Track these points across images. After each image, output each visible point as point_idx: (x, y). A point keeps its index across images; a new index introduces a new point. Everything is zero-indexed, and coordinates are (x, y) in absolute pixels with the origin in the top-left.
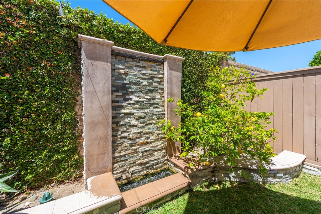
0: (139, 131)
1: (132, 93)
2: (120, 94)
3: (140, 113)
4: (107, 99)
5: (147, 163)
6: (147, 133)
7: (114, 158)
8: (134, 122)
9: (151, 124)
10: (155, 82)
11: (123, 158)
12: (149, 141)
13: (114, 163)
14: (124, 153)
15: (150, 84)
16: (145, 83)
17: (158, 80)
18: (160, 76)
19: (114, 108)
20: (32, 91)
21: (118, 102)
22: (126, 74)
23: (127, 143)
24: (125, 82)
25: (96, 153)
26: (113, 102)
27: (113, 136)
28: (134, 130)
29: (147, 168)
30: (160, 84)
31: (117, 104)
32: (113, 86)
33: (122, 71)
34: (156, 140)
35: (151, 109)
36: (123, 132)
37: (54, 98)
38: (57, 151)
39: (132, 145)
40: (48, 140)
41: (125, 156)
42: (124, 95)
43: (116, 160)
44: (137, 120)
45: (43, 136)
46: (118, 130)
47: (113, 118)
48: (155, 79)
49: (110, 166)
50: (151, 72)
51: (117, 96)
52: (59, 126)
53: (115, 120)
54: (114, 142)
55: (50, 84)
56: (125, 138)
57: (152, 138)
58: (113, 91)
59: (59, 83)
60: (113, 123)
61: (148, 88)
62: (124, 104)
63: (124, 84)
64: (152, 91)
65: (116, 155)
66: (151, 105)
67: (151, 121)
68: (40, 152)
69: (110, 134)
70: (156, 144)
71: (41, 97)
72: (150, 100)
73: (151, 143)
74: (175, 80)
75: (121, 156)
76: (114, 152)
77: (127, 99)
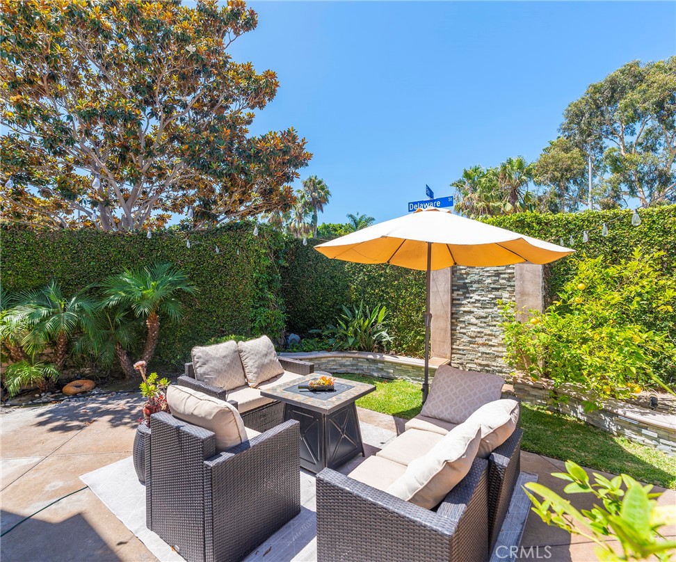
0: (479, 330)
1: (474, 291)
2: (461, 293)
3: (482, 313)
4: (447, 298)
5: (488, 366)
6: (489, 335)
7: (452, 349)
8: (474, 321)
9: (495, 326)
10: (503, 279)
11: (461, 352)
12: (490, 343)
13: (452, 353)
15: (495, 282)
16: (489, 281)
17: (506, 276)
18: (509, 271)
19: (453, 305)
20: (407, 290)
21: (459, 300)
22: (467, 274)
23: (466, 339)
24: (466, 281)
25: (438, 339)
26: (453, 300)
27: (452, 330)
28: (473, 328)
30: (509, 281)
31: (457, 302)
32: (452, 286)
33: (463, 272)
34: (500, 345)
35: (496, 309)
36: (461, 328)
37: (418, 295)
38: (418, 333)
39: (470, 343)
40: (414, 324)
41: (464, 350)
42: (464, 293)
43: (454, 351)
44: (477, 318)
45: (412, 321)
46: (457, 326)
47: (452, 314)
48: (502, 276)
49: (449, 354)
50: (496, 268)
51: (458, 295)
52: (420, 316)
53: (454, 316)
54: (452, 335)
55: (416, 285)
56: (464, 334)
57: (494, 341)
58: (453, 291)
60: (452, 318)
61: (492, 286)
63: (465, 283)
64: (497, 289)
65: (454, 347)
66: (496, 304)
67: (495, 323)
68: (410, 332)
69: (449, 326)
70: (500, 349)
71: (411, 294)
72: (493, 299)
73: (494, 346)
74: (528, 276)
75: (459, 350)
76: (452, 344)
77: (468, 298)
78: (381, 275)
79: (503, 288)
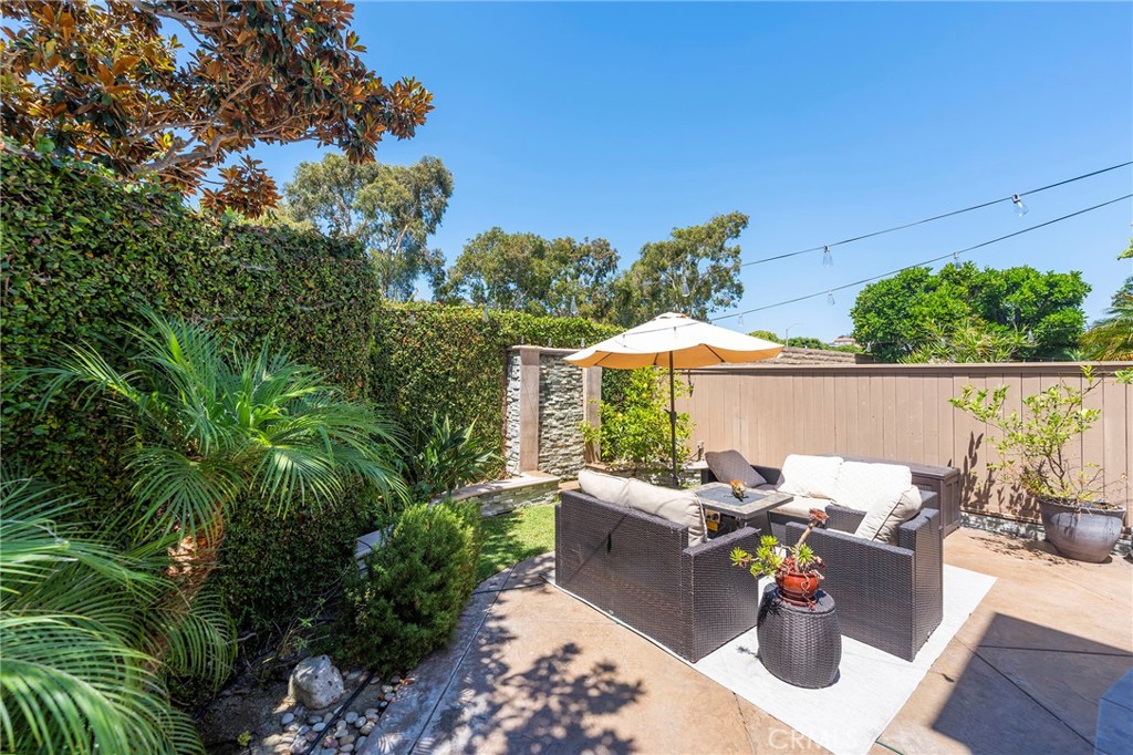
0: (560, 432)
1: (553, 393)
3: (559, 414)
4: (536, 401)
5: (566, 467)
6: (566, 436)
7: (539, 457)
8: (555, 423)
9: (570, 426)
10: (574, 379)
11: (546, 459)
12: (568, 443)
13: (539, 463)
14: (546, 454)
15: (569, 382)
16: (564, 381)
17: (577, 376)
18: (579, 372)
19: (540, 409)
20: (478, 394)
21: (543, 402)
22: (548, 374)
23: (549, 444)
24: (548, 382)
25: (527, 450)
26: (540, 403)
27: (539, 436)
28: (555, 431)
29: (567, 472)
30: (578, 382)
31: (542, 405)
32: (540, 387)
33: (546, 371)
34: (575, 443)
35: (570, 409)
36: (546, 433)
37: (490, 401)
39: (553, 447)
41: (547, 457)
42: (546, 395)
43: (541, 459)
44: (557, 420)
45: (482, 434)
46: (542, 431)
47: (539, 419)
48: (574, 376)
49: (536, 465)
50: (570, 369)
51: (543, 397)
52: (492, 426)
53: (541, 420)
54: (539, 442)
55: (489, 387)
56: (548, 438)
57: (571, 441)
58: (540, 392)
59: (494, 386)
60: (539, 423)
61: (567, 386)
62: (546, 404)
63: (546, 384)
64: (570, 390)
65: (541, 455)
66: (571, 405)
67: (570, 423)
69: (537, 433)
70: (574, 447)
71: (483, 399)
72: (569, 399)
73: (569, 446)
74: (594, 376)
75: (545, 457)
76: (539, 452)
77: (550, 399)
78: (448, 374)
79: (574, 388)
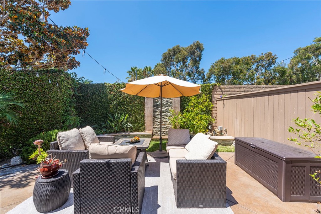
0: (162, 120)
1: (160, 107)
2: (156, 108)
3: (162, 114)
4: (151, 110)
5: (165, 132)
6: (165, 121)
7: (153, 127)
8: (160, 117)
9: (167, 118)
10: (169, 103)
11: (156, 128)
12: (165, 124)
13: (153, 129)
14: (156, 127)
15: (166, 104)
17: (170, 102)
18: (171, 100)
19: (153, 112)
20: (135, 107)
21: (155, 110)
24: (158, 104)
25: (148, 125)
26: (153, 110)
27: (153, 121)
28: (160, 120)
29: (165, 133)
30: (171, 104)
31: (155, 111)
32: (153, 105)
33: (157, 100)
34: (169, 124)
35: (167, 113)
36: (156, 120)
37: (139, 109)
38: (139, 123)
39: (159, 125)
40: (138, 120)
41: (157, 127)
42: (157, 108)
43: (154, 128)
45: (137, 119)
46: (155, 119)
47: (153, 115)
48: (169, 102)
49: (152, 129)
50: (167, 99)
51: (155, 108)
52: (140, 117)
53: (154, 116)
54: (153, 123)
55: (139, 105)
56: (157, 122)
57: (167, 123)
58: (153, 107)
59: (141, 105)
60: (153, 117)
61: (166, 105)
62: (157, 111)
64: (167, 106)
65: (154, 127)
66: (167, 111)
67: (167, 117)
68: (136, 123)
69: (152, 120)
70: (168, 126)
71: (137, 109)
72: (166, 109)
74: (176, 102)
75: (155, 127)
76: (153, 126)
77: (158, 109)
78: (125, 101)
79: (169, 106)
